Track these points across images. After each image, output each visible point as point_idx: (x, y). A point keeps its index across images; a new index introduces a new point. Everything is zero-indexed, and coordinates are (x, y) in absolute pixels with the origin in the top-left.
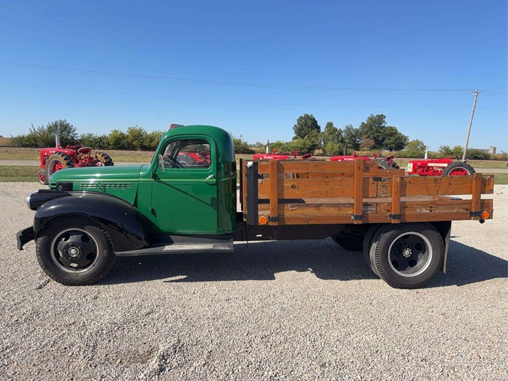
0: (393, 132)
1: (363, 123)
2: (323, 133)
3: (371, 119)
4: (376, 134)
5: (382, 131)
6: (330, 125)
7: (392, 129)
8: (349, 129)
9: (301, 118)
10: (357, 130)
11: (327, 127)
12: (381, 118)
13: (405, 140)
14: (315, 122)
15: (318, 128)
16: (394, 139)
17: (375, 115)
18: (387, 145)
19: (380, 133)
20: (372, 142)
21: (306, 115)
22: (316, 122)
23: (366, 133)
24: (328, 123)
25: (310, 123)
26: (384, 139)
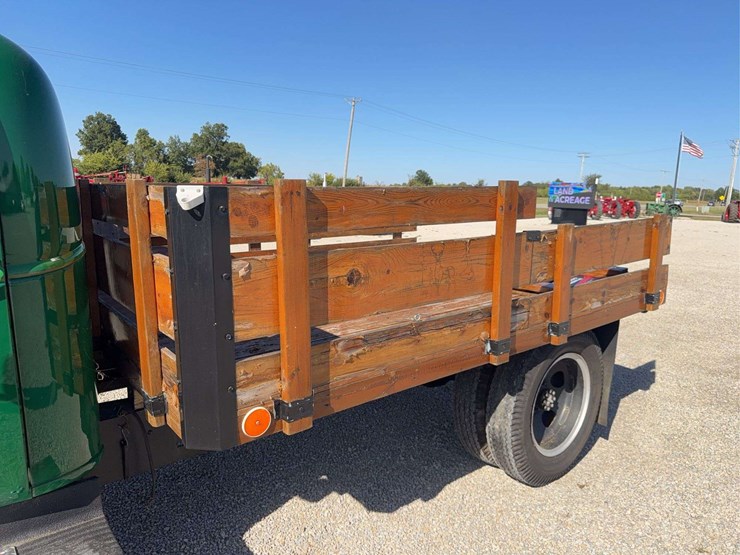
0: (239, 152)
1: (195, 135)
2: (132, 146)
3: (206, 129)
4: (216, 153)
5: (224, 148)
6: (143, 134)
7: (237, 146)
8: (174, 143)
9: (91, 118)
10: (186, 144)
11: (138, 136)
12: (220, 130)
13: (257, 164)
14: (116, 128)
15: (124, 137)
16: (242, 161)
17: (212, 124)
18: (233, 171)
19: (222, 150)
20: (213, 165)
21: (100, 115)
22: (118, 127)
23: (202, 150)
24: (140, 131)
25: (107, 128)
26: (227, 161)
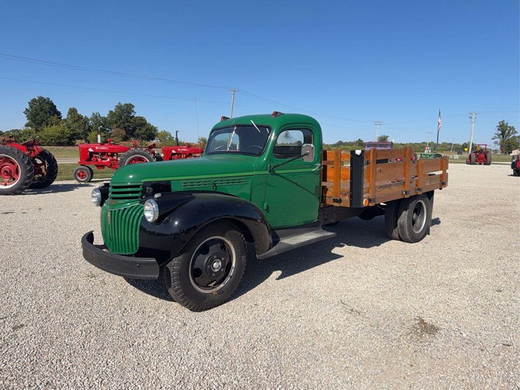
0: (142, 123)
1: (111, 112)
2: (65, 120)
3: (119, 107)
4: (126, 124)
5: (132, 121)
6: (73, 111)
7: (142, 119)
8: (96, 117)
9: (34, 100)
10: (105, 118)
11: (69, 113)
12: (129, 108)
13: (155, 130)
14: (53, 107)
15: (59, 114)
16: (145, 129)
17: (123, 104)
18: (138, 136)
19: (130, 122)
20: (124, 133)
21: (41, 98)
22: (55, 106)
23: (116, 122)
24: (70, 109)
25: (47, 107)
26: (134, 129)
